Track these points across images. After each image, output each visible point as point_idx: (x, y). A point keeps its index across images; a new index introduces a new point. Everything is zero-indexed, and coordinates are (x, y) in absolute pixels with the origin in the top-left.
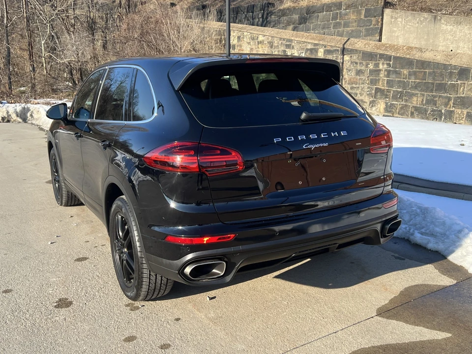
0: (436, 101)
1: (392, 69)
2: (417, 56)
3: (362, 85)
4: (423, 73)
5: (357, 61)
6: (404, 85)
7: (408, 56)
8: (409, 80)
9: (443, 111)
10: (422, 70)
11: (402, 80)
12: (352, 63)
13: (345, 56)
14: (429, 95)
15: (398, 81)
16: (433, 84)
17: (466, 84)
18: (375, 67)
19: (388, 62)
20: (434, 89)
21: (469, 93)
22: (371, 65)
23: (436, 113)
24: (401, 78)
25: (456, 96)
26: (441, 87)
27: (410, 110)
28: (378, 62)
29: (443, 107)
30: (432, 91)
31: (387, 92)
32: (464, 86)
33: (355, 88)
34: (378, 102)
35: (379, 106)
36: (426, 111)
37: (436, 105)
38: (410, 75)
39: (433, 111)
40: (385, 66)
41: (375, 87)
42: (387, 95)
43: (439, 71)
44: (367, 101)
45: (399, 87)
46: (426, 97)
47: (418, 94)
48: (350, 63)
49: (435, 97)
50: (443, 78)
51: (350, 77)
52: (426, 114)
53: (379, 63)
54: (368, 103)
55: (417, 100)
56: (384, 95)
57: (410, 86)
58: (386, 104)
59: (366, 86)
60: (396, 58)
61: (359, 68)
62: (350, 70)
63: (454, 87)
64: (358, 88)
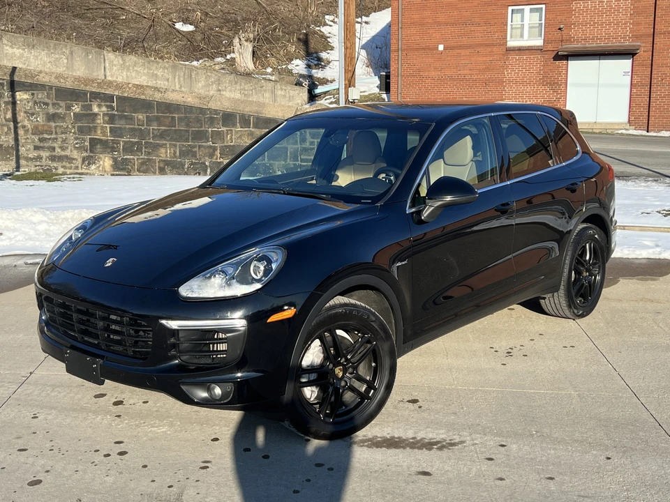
0: (195, 152)
1: (116, 113)
2: (158, 97)
3: (63, 135)
4: (170, 119)
5: (46, 100)
6: (142, 134)
7: (143, 97)
8: (148, 128)
9: (207, 163)
10: (168, 115)
11: (136, 127)
12: (35, 103)
13: (17, 93)
14: (183, 145)
15: (129, 128)
16: (188, 131)
17: (234, 131)
18: (85, 110)
19: (109, 104)
20: (190, 138)
21: (239, 141)
22: (76, 106)
23: (199, 166)
24: (135, 125)
25: (223, 145)
26: (200, 136)
27: (157, 164)
28: (89, 102)
29: (207, 158)
30: (187, 140)
31: (113, 143)
32: (232, 133)
33: (50, 139)
34: (99, 158)
35: (101, 163)
36: (183, 165)
37: (196, 157)
38: (149, 120)
39: (192, 164)
40: (104, 109)
41: (88, 137)
42: (113, 147)
43: (193, 116)
44: (76, 157)
45: (132, 136)
46: (179, 147)
47: (166, 144)
48: (30, 104)
49: (195, 147)
50: (201, 124)
51: (36, 123)
52: (183, 168)
53: (91, 105)
54: (80, 160)
55: (166, 152)
56: (109, 147)
57: (151, 135)
58: (115, 160)
59: (71, 137)
60: (122, 99)
61: (51, 110)
62: (33, 114)
63: (218, 136)
64: (56, 139)
